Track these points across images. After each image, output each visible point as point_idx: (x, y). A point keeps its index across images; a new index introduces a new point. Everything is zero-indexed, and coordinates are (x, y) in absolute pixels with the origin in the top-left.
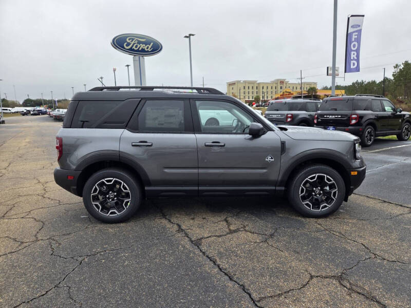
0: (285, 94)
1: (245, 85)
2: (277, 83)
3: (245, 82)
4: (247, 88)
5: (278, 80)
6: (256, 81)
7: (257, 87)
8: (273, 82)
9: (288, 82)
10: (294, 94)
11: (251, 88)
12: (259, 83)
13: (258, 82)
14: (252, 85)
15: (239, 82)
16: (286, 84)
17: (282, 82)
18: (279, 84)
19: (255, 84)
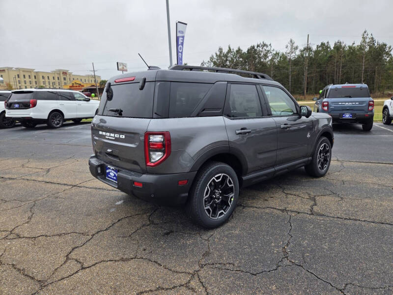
0: (75, 85)
1: (18, 73)
2: (60, 74)
3: (18, 69)
4: (22, 76)
5: (60, 71)
6: (34, 70)
7: (35, 77)
8: (54, 72)
9: (71, 73)
10: (85, 86)
11: (27, 77)
12: (37, 72)
13: (35, 71)
14: (29, 74)
15: (10, 69)
16: (69, 75)
17: (65, 73)
18: (62, 75)
19: (32, 73)
